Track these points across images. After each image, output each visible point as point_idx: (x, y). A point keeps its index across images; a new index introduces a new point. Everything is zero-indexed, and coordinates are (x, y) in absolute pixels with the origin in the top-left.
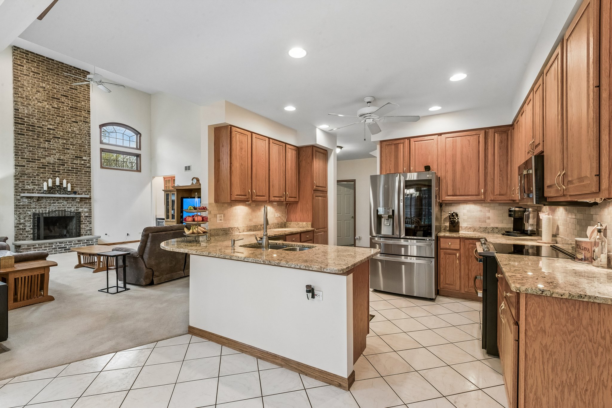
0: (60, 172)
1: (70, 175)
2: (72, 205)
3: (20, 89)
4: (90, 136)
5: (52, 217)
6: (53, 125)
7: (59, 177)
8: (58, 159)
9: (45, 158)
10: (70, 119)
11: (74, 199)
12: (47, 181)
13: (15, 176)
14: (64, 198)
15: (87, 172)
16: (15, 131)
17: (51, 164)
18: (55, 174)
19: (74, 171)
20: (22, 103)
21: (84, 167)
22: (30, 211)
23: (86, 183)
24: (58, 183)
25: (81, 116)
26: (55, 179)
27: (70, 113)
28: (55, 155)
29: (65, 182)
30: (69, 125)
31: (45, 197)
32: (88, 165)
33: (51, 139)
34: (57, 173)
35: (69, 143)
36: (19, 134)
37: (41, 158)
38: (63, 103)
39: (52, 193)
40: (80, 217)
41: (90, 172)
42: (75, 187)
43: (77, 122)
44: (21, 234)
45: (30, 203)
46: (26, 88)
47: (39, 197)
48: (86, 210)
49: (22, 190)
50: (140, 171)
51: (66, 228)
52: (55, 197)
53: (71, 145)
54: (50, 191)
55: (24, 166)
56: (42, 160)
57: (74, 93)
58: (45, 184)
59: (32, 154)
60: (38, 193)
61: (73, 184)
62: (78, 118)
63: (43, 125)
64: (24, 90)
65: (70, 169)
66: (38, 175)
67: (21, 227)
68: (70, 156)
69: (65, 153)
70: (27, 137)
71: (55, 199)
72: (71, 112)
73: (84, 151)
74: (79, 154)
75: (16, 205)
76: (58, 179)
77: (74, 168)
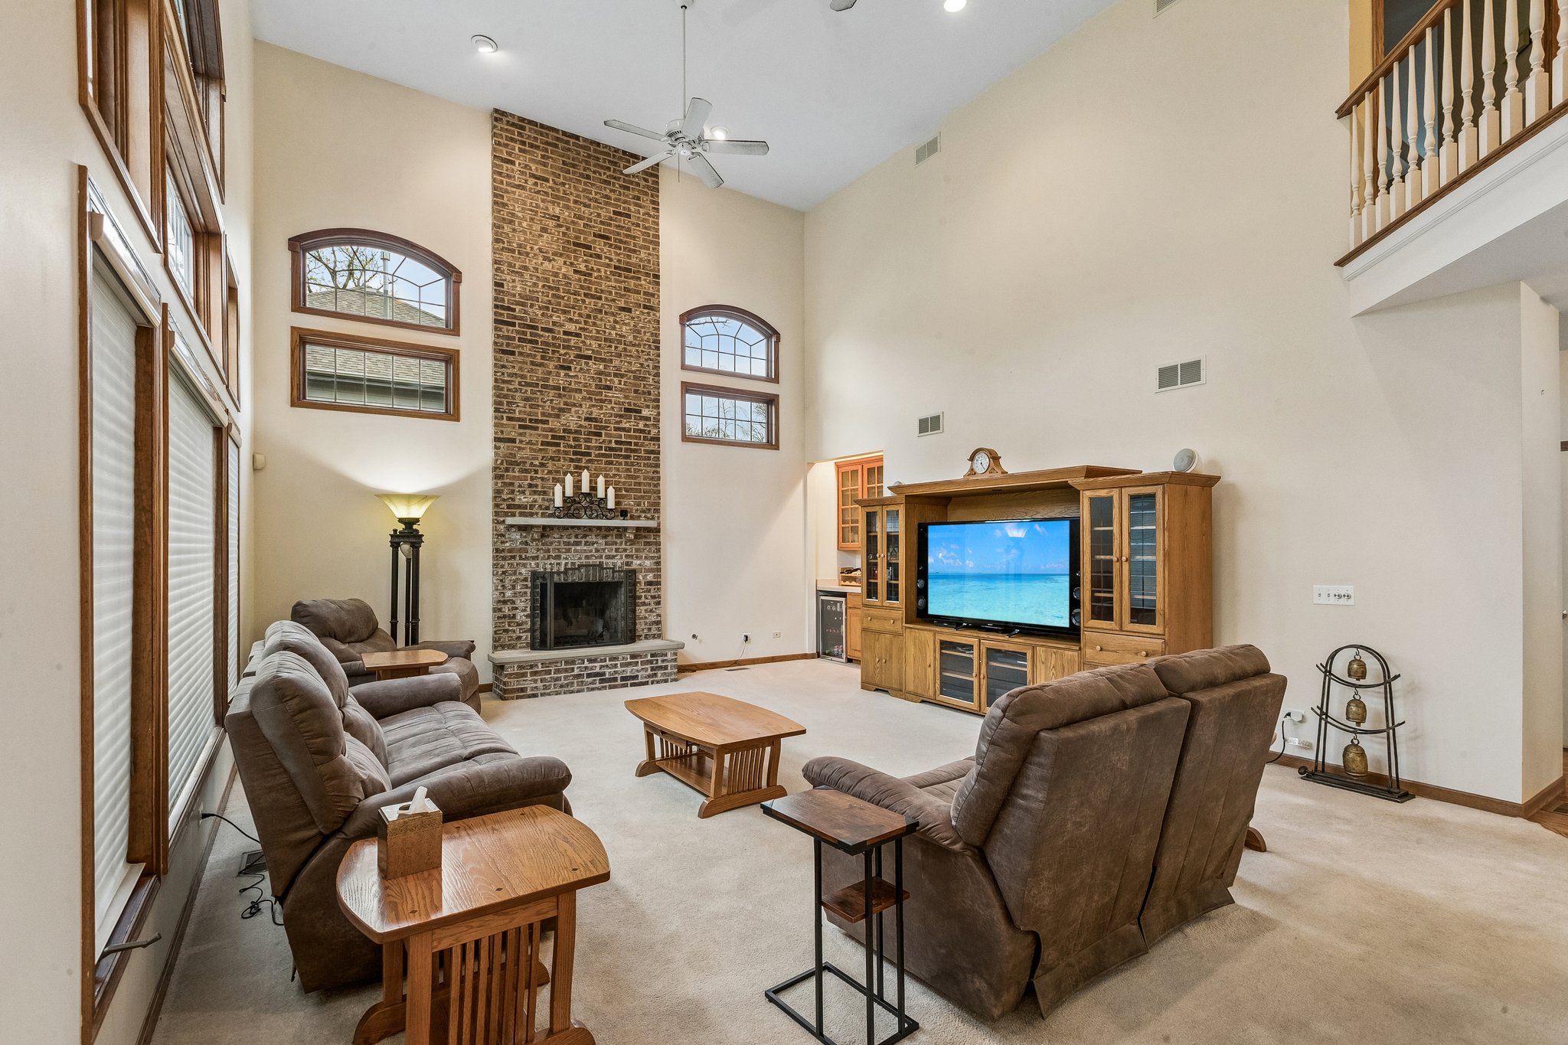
0: (589, 454)
1: (611, 463)
2: (617, 550)
3: (507, 228)
4: (658, 348)
5: (573, 584)
6: (577, 322)
7: (587, 468)
8: (586, 419)
9: (558, 416)
10: (614, 300)
11: (621, 531)
12: (563, 482)
13: (495, 469)
14: (599, 528)
15: (652, 452)
16: (495, 343)
17: (569, 431)
18: (579, 460)
19: (621, 450)
20: (510, 265)
21: (645, 438)
22: (524, 565)
23: (649, 484)
24: (585, 488)
25: (638, 292)
26: (580, 475)
27: (614, 284)
28: (581, 406)
29: (601, 480)
30: (612, 319)
31: (559, 527)
33: (571, 362)
34: (585, 459)
35: (611, 370)
36: (504, 352)
37: (550, 415)
38: (599, 257)
39: (573, 516)
40: (635, 584)
41: (659, 453)
42: (624, 497)
43: (629, 310)
44: (506, 631)
45: (526, 543)
46: (520, 224)
47: (544, 527)
48: (648, 563)
49: (509, 507)
50: (776, 447)
51: (602, 613)
52: (579, 527)
53: (615, 375)
54: (569, 508)
55: (513, 441)
56: (553, 423)
57: (622, 228)
58: (558, 488)
59: (531, 407)
60: (543, 515)
61: (620, 490)
62: (633, 298)
63: (554, 323)
64: (514, 230)
65: (613, 445)
66: (542, 465)
67: (506, 610)
68: (613, 408)
69: (602, 401)
70: (520, 359)
71: (578, 532)
72: (616, 281)
73: (644, 393)
74: (633, 401)
75: (497, 550)
76: (585, 475)
77: (621, 443)
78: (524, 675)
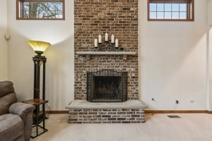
0: (109, 28)
1: (117, 30)
2: (120, 64)
5: (102, 77)
7: (108, 32)
8: (107, 14)
9: (97, 14)
11: (121, 56)
12: (98, 38)
13: (75, 35)
14: (113, 55)
15: (135, 25)
17: (101, 19)
18: (105, 30)
19: (121, 25)
21: (131, 20)
22: (85, 70)
23: (133, 38)
26: (104, 35)
28: (106, 9)
29: (113, 37)
31: (97, 55)
32: (135, 17)
34: (107, 29)
37: (94, 14)
39: (102, 51)
40: (127, 78)
41: (137, 25)
42: (122, 43)
44: (78, 93)
45: (85, 61)
47: (91, 55)
48: (132, 69)
49: (79, 48)
50: (193, 20)
52: (105, 55)
54: (100, 48)
55: (81, 24)
56: (95, 17)
58: (96, 40)
59: (87, 11)
60: (90, 51)
61: (121, 40)
65: (118, 23)
67: (78, 85)
68: (118, 9)
69: (114, 7)
71: (104, 57)
73: (131, 2)
74: (127, 5)
75: (75, 64)
76: (106, 35)
77: (121, 22)
78: (77, 114)
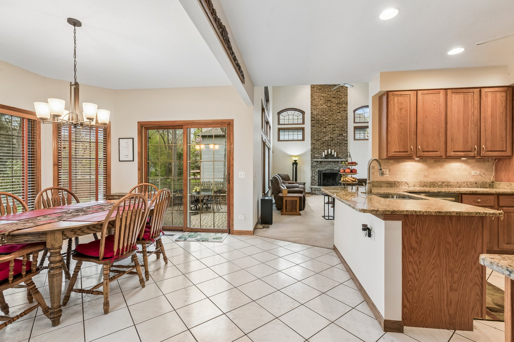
0: (331, 145)
1: (336, 147)
2: (337, 166)
3: (313, 101)
4: (347, 120)
5: (327, 173)
6: (328, 117)
7: (330, 148)
8: (330, 138)
9: (324, 138)
10: (336, 111)
11: (338, 162)
12: (324, 152)
13: (311, 150)
14: (333, 161)
15: (346, 144)
16: (311, 125)
17: (326, 141)
18: (329, 147)
19: (338, 144)
20: (314, 108)
21: (344, 141)
22: (317, 169)
23: (345, 151)
24: (330, 153)
25: (342, 108)
26: (328, 150)
27: (336, 107)
28: (329, 135)
29: (333, 151)
30: (336, 115)
31: (324, 161)
32: (346, 139)
33: (327, 126)
34: (330, 146)
35: (336, 126)
36: (313, 126)
37: (322, 138)
38: (333, 102)
39: (327, 159)
40: (340, 173)
41: (347, 144)
42: (339, 154)
43: (340, 112)
44: (313, 182)
45: (317, 164)
46: (316, 100)
47: (321, 161)
49: (314, 157)
51: (335, 180)
52: (328, 161)
53: (337, 127)
54: (326, 157)
55: (315, 144)
56: (323, 139)
57: (338, 94)
58: (324, 153)
59: (318, 137)
60: (321, 159)
61: (338, 153)
62: (341, 109)
63: (323, 119)
64: (315, 101)
65: (336, 143)
66: (320, 148)
67: (313, 178)
68: (336, 135)
69: (333, 133)
70: (316, 127)
71: (328, 162)
72: (337, 106)
73: (344, 130)
74: (341, 133)
75: (311, 166)
76: (330, 150)
77: (338, 142)
78: (316, 190)
